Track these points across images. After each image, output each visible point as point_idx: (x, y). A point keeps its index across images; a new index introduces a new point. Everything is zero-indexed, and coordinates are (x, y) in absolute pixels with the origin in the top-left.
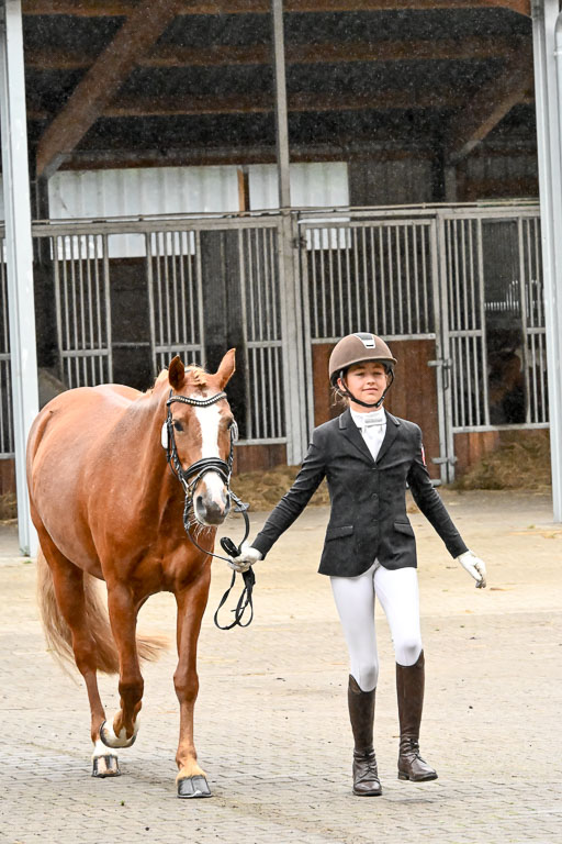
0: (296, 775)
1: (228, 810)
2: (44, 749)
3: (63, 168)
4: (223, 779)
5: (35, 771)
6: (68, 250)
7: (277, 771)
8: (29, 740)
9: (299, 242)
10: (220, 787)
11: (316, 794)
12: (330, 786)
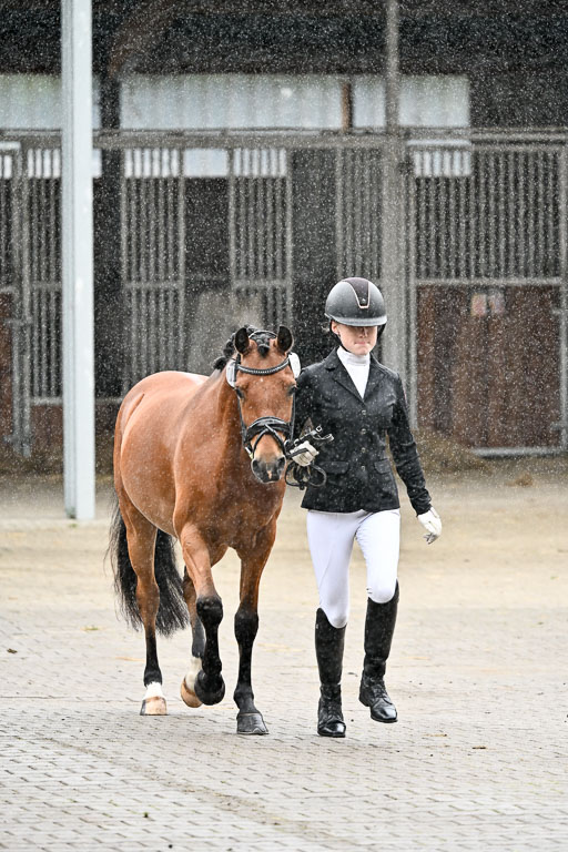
0: (353, 789)
1: (268, 828)
2: (64, 745)
3: (140, 70)
4: (269, 791)
5: (50, 772)
6: (138, 166)
7: (331, 783)
8: (48, 736)
9: (407, 165)
10: (261, 799)
11: (374, 813)
12: (390, 804)
